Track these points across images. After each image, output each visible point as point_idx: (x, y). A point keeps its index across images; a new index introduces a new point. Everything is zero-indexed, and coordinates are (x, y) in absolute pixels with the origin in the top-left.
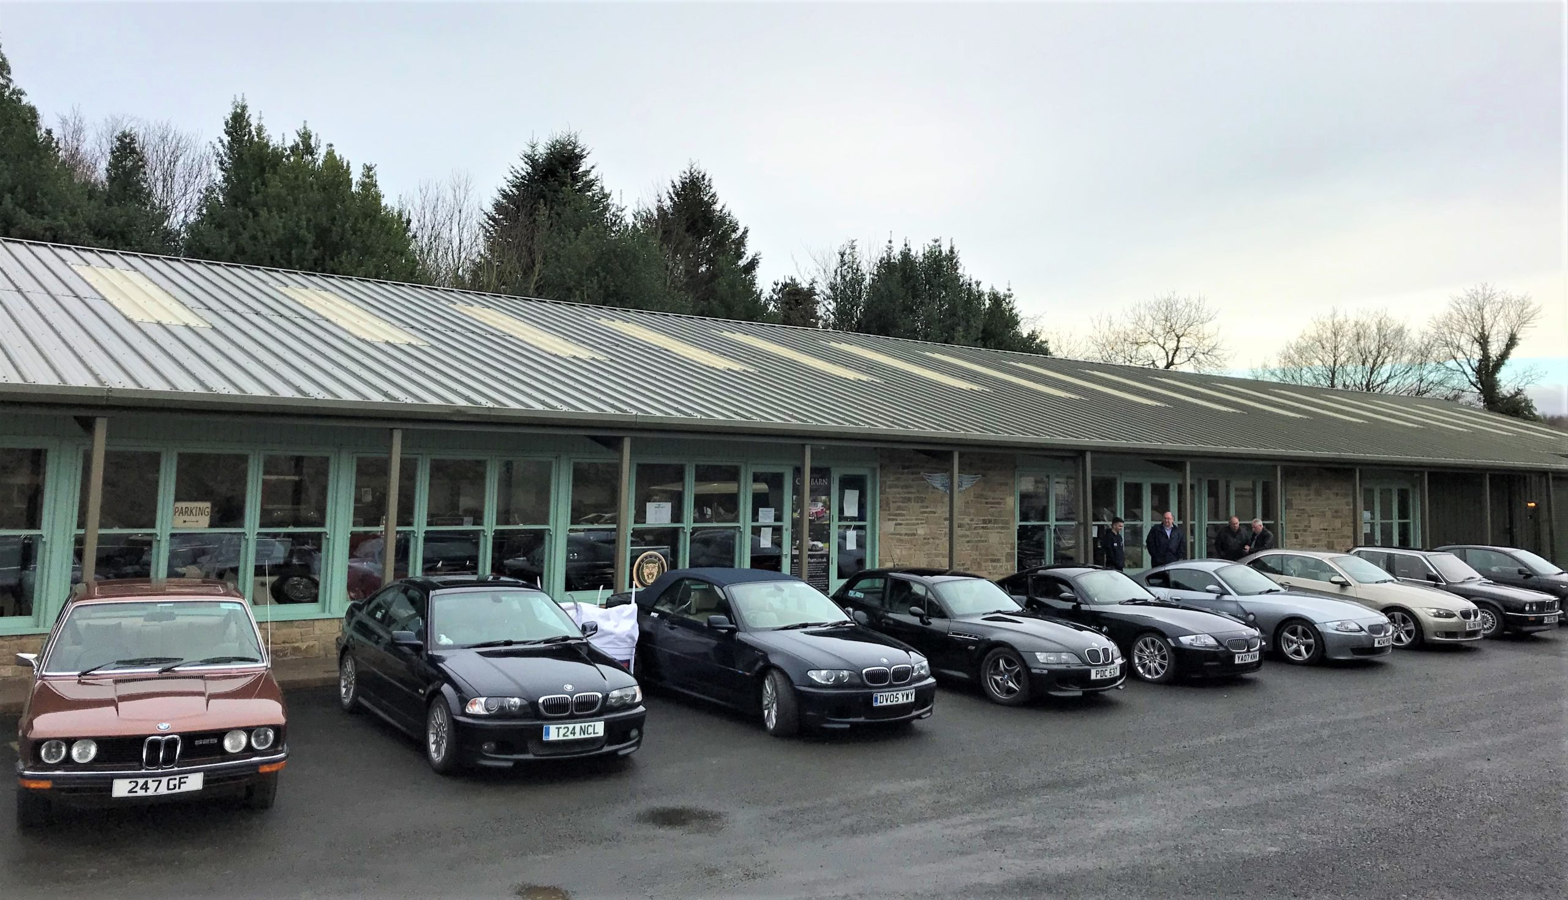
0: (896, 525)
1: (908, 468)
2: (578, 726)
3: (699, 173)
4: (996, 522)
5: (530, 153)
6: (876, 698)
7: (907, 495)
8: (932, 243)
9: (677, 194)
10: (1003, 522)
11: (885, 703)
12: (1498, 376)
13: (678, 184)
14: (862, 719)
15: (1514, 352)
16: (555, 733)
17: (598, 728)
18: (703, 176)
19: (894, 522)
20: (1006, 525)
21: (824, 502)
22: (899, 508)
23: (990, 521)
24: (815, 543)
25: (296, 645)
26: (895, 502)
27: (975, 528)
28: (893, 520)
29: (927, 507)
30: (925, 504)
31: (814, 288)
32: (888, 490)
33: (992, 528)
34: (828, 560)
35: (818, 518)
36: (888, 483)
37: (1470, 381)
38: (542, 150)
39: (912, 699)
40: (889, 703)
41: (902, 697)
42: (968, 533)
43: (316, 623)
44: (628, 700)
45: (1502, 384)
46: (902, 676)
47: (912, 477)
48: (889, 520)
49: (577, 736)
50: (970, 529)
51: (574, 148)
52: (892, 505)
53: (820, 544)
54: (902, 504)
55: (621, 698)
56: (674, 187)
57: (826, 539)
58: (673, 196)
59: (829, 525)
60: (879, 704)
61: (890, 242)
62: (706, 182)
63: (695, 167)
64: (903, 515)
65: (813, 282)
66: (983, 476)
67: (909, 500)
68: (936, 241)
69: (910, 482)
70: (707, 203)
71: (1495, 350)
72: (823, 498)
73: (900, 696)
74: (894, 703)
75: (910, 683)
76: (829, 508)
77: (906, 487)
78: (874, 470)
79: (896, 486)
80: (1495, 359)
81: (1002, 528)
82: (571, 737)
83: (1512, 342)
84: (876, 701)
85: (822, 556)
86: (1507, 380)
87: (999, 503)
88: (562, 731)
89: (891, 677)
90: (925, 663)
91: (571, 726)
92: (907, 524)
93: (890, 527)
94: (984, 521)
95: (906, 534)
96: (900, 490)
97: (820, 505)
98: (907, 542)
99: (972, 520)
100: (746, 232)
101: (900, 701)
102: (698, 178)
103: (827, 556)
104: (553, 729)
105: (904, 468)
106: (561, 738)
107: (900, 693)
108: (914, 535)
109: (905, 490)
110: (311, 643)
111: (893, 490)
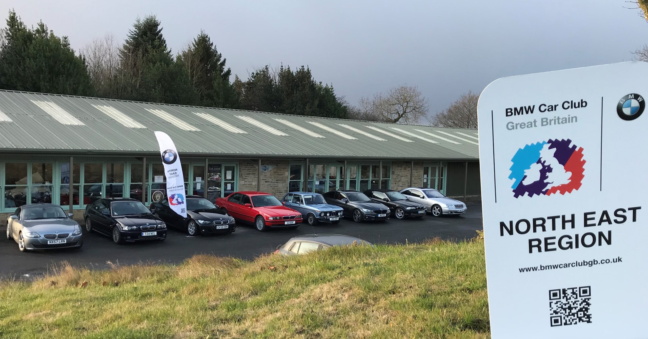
1: (249, 164)
2: (150, 233)
3: (205, 35)
4: (281, 180)
5: (137, 23)
8: (300, 67)
9: (197, 44)
10: (284, 180)
13: (197, 40)
16: (145, 234)
17: (155, 233)
19: (244, 181)
20: (285, 181)
21: (219, 175)
22: (246, 176)
23: (279, 180)
24: (216, 188)
27: (274, 182)
30: (255, 175)
32: (242, 171)
33: (280, 182)
35: (217, 180)
36: (242, 169)
38: (142, 21)
42: (271, 184)
44: (163, 227)
47: (250, 166)
48: (242, 180)
49: (150, 235)
50: (272, 183)
51: (155, 21)
52: (243, 175)
53: (218, 188)
55: (161, 226)
56: (195, 40)
57: (220, 186)
58: (195, 45)
59: (221, 182)
62: (208, 39)
63: (203, 32)
64: (247, 179)
66: (277, 166)
67: (250, 174)
68: (302, 66)
69: (250, 168)
72: (219, 174)
76: (221, 177)
78: (237, 165)
79: (245, 170)
81: (283, 182)
82: (148, 235)
85: (218, 192)
87: (283, 174)
88: (146, 234)
91: (148, 233)
92: (249, 182)
93: (243, 182)
94: (277, 180)
95: (248, 185)
97: (218, 176)
98: (249, 187)
99: (272, 180)
102: (205, 37)
103: (220, 192)
104: (144, 233)
105: (248, 164)
106: (146, 235)
108: (251, 185)
109: (248, 171)
111: (244, 171)
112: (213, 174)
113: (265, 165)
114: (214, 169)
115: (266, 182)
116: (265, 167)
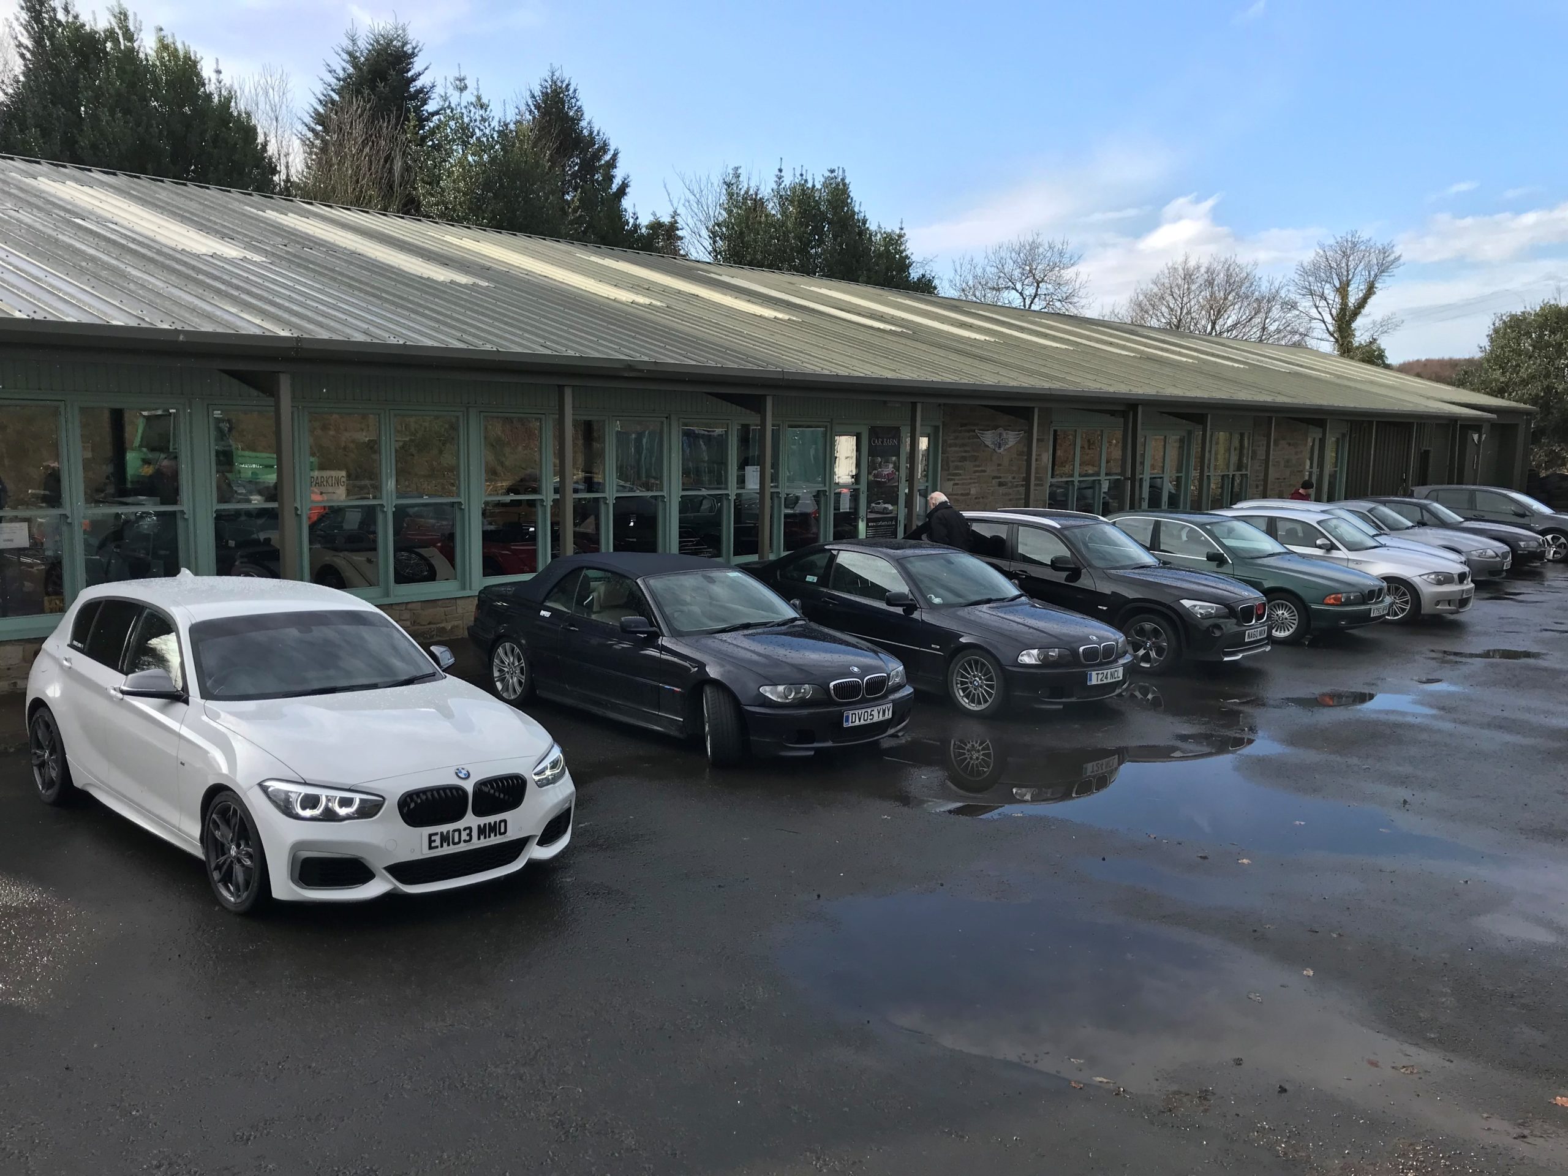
0: (954, 484)
1: (966, 425)
3: (562, 82)
5: (351, 49)
6: (848, 717)
7: (964, 454)
8: (827, 174)
9: (538, 107)
11: (857, 723)
12: (1354, 325)
13: (537, 93)
14: (829, 744)
15: (1372, 301)
18: (568, 85)
19: (952, 482)
20: (1039, 482)
21: (895, 464)
22: (957, 468)
24: (886, 505)
25: (442, 625)
26: (953, 462)
27: (1017, 486)
28: (952, 480)
29: (979, 466)
30: (977, 463)
31: (676, 222)
32: (948, 449)
34: (896, 522)
35: (889, 480)
36: (949, 441)
37: (1328, 329)
38: (363, 45)
39: (889, 715)
40: (862, 722)
41: (878, 714)
42: (1010, 491)
43: (458, 601)
45: (1357, 333)
46: (877, 689)
47: (968, 434)
48: (949, 480)
50: (1012, 487)
51: (405, 44)
52: (951, 464)
53: (890, 507)
54: (959, 464)
56: (533, 96)
57: (895, 502)
58: (533, 108)
59: (897, 487)
60: (851, 725)
61: (780, 170)
62: (571, 92)
63: (557, 74)
64: (960, 475)
65: (675, 214)
66: (1026, 432)
67: (965, 458)
68: (832, 171)
69: (967, 440)
70: (572, 119)
71: (1352, 301)
72: (894, 458)
73: (875, 713)
74: (869, 721)
75: (885, 696)
76: (898, 470)
77: (963, 445)
78: (937, 428)
79: (955, 445)
80: (1352, 308)
83: (1370, 291)
84: (847, 721)
85: (891, 519)
86: (1362, 331)
89: (863, 692)
90: (901, 668)
92: (963, 484)
94: (1024, 479)
95: (961, 494)
96: (957, 449)
97: (891, 466)
99: (1014, 478)
100: (615, 155)
101: (876, 719)
102: (561, 88)
103: (896, 518)
105: (962, 425)
107: (876, 710)
108: (968, 494)
109: (962, 449)
110: (456, 623)
111: (953, 449)
112: (879, 459)
113: (1000, 430)
114: (882, 442)
115: (1001, 484)
116: (1000, 435)
